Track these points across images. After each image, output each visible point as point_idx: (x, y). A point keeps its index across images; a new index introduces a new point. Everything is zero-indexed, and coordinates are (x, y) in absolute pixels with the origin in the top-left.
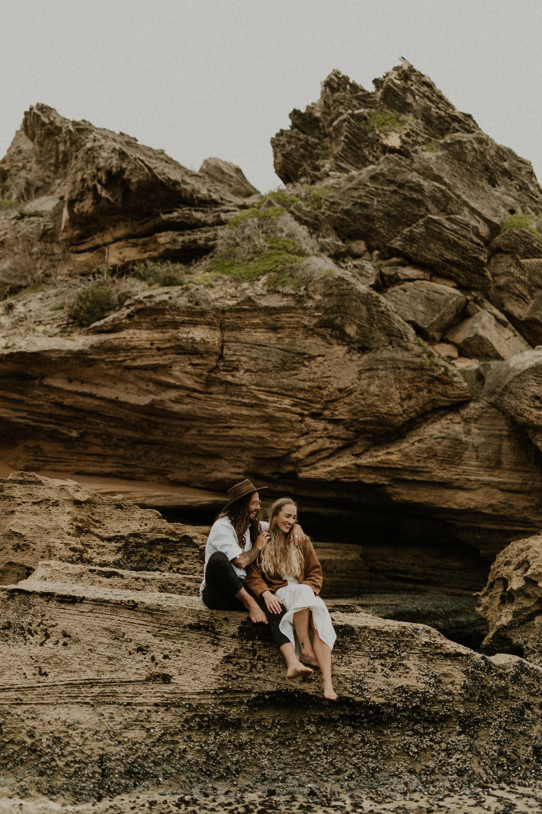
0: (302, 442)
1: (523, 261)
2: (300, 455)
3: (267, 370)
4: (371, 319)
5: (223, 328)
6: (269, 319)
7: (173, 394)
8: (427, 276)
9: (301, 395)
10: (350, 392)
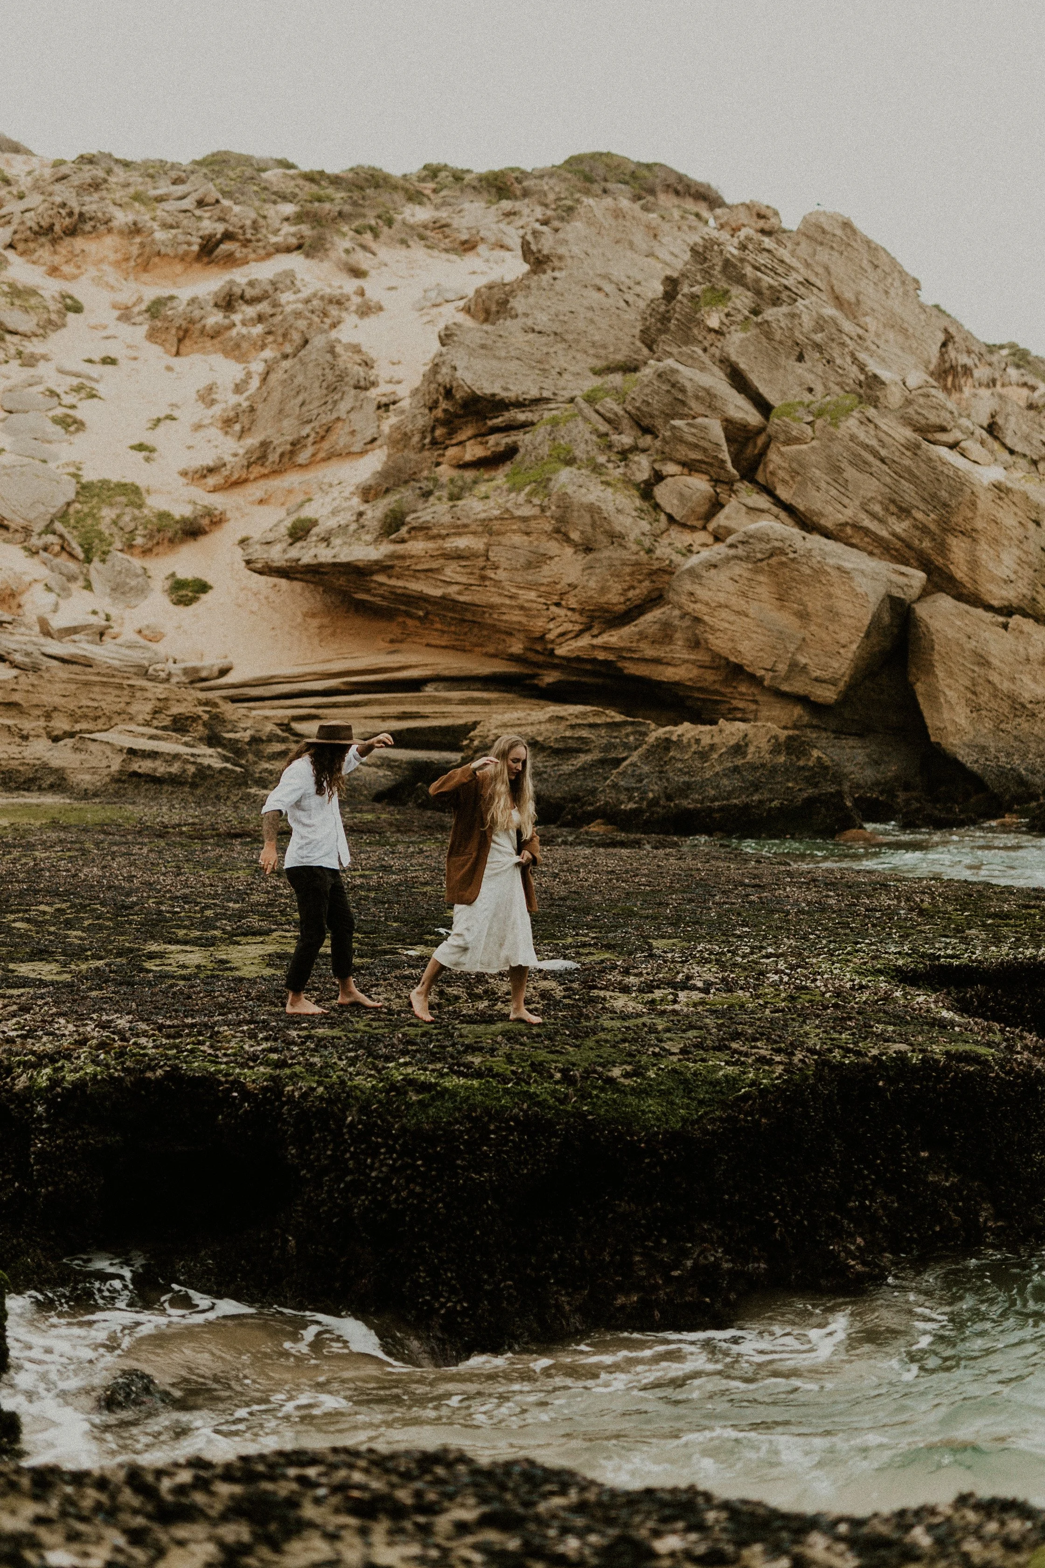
0: (551, 625)
1: (783, 449)
2: (550, 636)
3: (517, 569)
4: (593, 525)
5: (491, 533)
6: (523, 526)
7: (456, 588)
8: (686, 471)
9: (543, 589)
10: (576, 587)
